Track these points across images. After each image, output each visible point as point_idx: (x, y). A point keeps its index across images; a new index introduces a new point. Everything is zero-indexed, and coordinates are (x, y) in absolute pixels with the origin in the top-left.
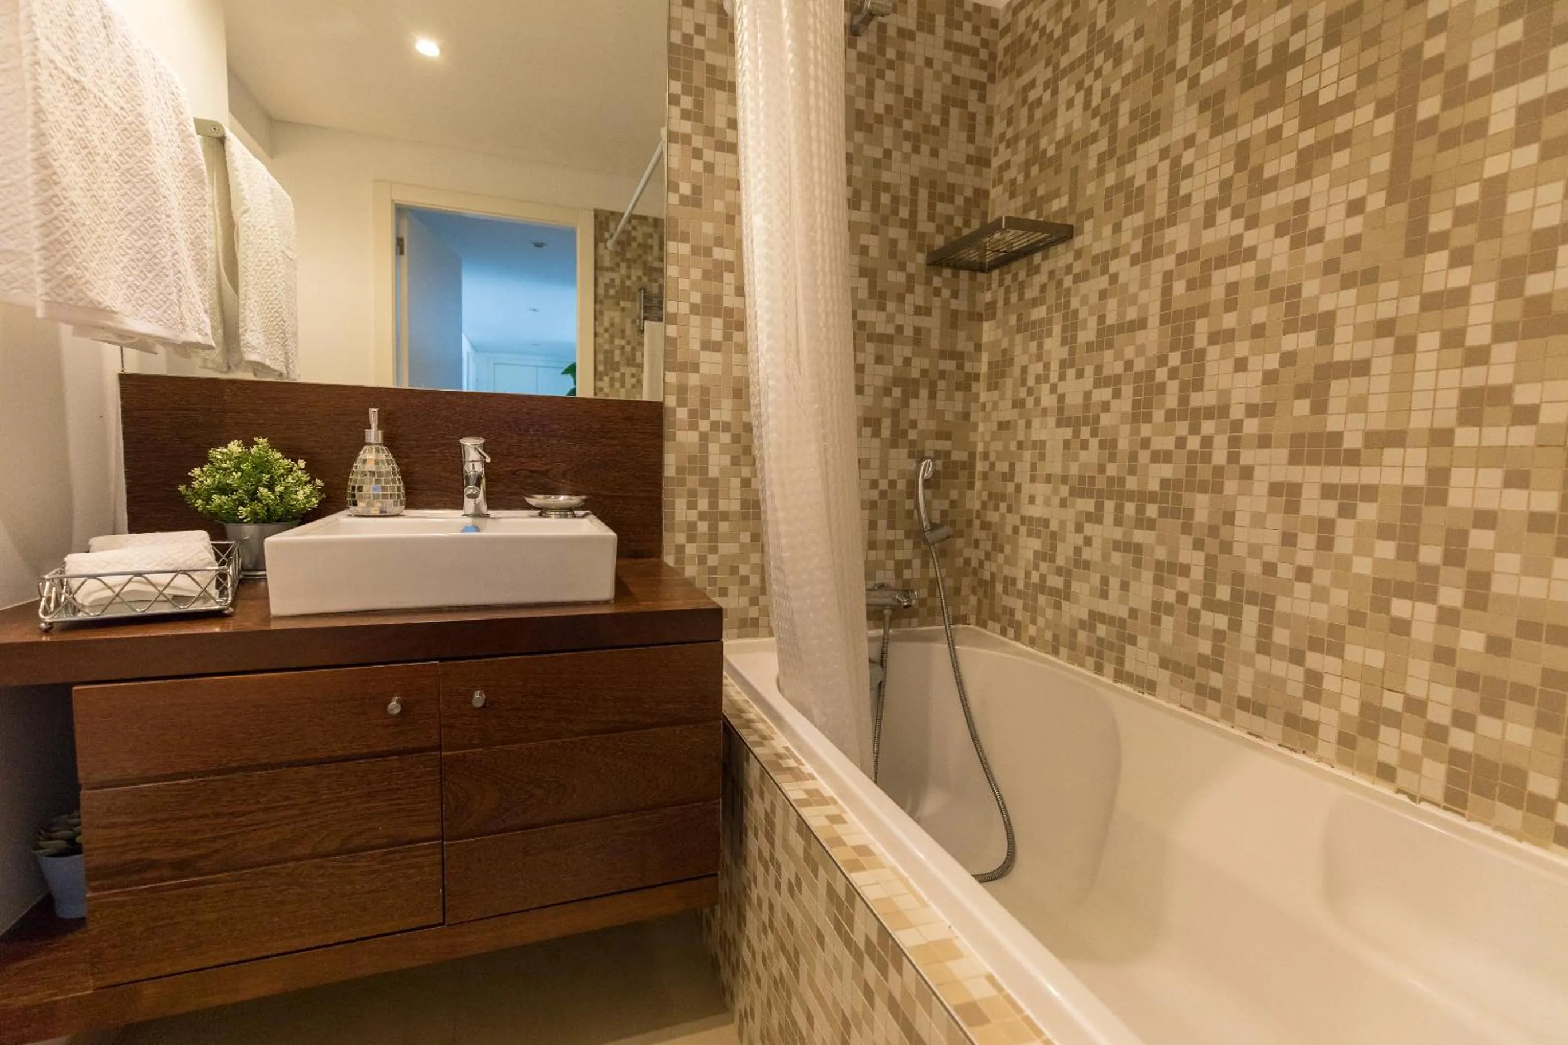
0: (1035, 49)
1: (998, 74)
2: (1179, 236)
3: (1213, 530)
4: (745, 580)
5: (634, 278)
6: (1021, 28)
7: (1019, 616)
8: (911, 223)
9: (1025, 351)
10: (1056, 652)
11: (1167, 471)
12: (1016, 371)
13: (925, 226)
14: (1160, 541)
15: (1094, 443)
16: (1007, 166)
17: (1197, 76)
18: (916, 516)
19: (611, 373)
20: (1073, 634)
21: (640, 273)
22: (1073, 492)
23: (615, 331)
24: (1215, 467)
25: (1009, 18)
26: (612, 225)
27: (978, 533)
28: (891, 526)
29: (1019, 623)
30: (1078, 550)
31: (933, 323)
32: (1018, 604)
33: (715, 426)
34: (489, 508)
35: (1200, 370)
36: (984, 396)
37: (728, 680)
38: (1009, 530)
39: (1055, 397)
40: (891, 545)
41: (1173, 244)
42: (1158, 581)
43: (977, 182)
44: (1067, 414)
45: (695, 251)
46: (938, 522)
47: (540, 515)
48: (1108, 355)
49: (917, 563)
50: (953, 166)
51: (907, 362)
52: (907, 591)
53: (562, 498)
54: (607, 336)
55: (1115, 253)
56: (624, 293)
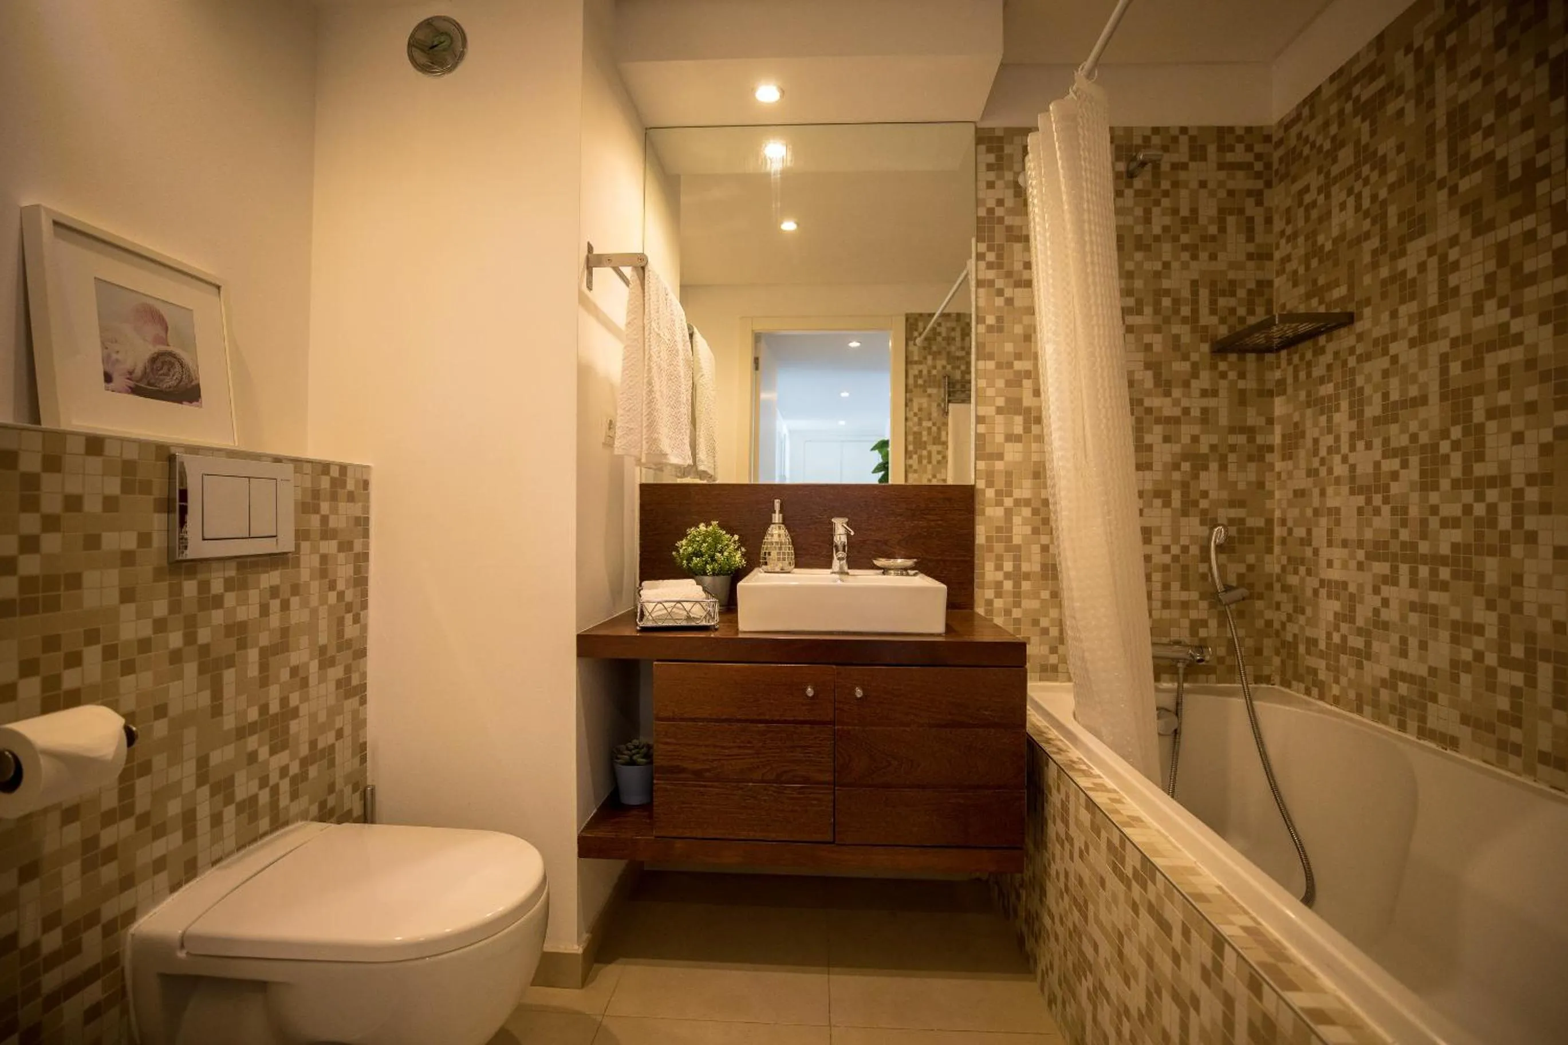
0: (1307, 159)
1: (1275, 180)
2: (1451, 323)
3: (1504, 592)
4: (1045, 631)
5: (939, 367)
6: (1293, 142)
7: (1322, 675)
8: (1193, 319)
9: (1316, 424)
10: (1359, 710)
11: (1456, 535)
12: (1309, 443)
13: (1206, 319)
14: (1455, 602)
15: (1386, 510)
16: (1287, 259)
17: (1456, 186)
18: (1210, 579)
19: (919, 451)
20: (1376, 692)
21: (944, 362)
22: (1369, 556)
23: (923, 415)
24: (1501, 533)
25: (1281, 133)
26: (921, 325)
27: (1279, 596)
28: (1185, 587)
29: (1322, 683)
30: (1376, 612)
31: (1221, 404)
32: (1321, 664)
33: (1017, 502)
34: (849, 568)
35: (1481, 443)
36: (1279, 466)
37: (1030, 711)
38: (1309, 593)
39: (1346, 467)
40: (1185, 605)
41: (1446, 330)
42: (1455, 640)
43: (1261, 275)
44: (1359, 482)
45: (999, 366)
46: (1234, 584)
47: (884, 573)
48: (1394, 429)
49: (1213, 623)
50: (1233, 265)
51: (1195, 439)
52: (1201, 647)
53: (899, 561)
54: (916, 419)
55: (1394, 337)
56: (931, 381)
